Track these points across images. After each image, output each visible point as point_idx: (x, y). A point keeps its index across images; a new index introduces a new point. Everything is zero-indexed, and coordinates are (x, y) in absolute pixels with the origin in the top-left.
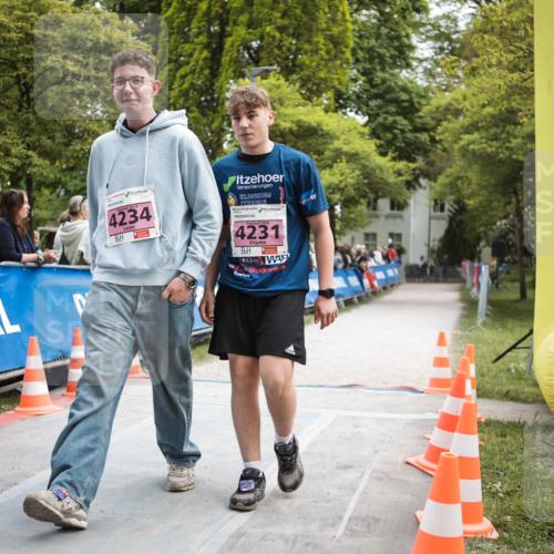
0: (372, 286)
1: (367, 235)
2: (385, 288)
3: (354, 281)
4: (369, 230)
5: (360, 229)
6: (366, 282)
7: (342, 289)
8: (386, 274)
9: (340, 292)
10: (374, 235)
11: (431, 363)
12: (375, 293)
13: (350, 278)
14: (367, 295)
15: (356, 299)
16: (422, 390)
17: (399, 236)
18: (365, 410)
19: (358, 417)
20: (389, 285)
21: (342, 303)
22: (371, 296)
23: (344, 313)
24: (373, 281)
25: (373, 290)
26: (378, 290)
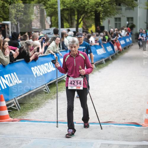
0: (119, 49)
1: (116, 19)
2: (125, 48)
3: (109, 49)
4: (117, 16)
5: (112, 17)
6: (115, 47)
7: (104, 54)
8: (125, 41)
9: (103, 56)
10: (120, 19)
12: (120, 52)
13: (107, 48)
14: (116, 54)
15: (110, 58)
16: (141, 124)
17: (132, 18)
18: (114, 140)
19: (111, 144)
20: (127, 46)
21: (104, 61)
22: (118, 54)
23: (105, 67)
24: (119, 46)
25: (119, 50)
26: (121, 50)
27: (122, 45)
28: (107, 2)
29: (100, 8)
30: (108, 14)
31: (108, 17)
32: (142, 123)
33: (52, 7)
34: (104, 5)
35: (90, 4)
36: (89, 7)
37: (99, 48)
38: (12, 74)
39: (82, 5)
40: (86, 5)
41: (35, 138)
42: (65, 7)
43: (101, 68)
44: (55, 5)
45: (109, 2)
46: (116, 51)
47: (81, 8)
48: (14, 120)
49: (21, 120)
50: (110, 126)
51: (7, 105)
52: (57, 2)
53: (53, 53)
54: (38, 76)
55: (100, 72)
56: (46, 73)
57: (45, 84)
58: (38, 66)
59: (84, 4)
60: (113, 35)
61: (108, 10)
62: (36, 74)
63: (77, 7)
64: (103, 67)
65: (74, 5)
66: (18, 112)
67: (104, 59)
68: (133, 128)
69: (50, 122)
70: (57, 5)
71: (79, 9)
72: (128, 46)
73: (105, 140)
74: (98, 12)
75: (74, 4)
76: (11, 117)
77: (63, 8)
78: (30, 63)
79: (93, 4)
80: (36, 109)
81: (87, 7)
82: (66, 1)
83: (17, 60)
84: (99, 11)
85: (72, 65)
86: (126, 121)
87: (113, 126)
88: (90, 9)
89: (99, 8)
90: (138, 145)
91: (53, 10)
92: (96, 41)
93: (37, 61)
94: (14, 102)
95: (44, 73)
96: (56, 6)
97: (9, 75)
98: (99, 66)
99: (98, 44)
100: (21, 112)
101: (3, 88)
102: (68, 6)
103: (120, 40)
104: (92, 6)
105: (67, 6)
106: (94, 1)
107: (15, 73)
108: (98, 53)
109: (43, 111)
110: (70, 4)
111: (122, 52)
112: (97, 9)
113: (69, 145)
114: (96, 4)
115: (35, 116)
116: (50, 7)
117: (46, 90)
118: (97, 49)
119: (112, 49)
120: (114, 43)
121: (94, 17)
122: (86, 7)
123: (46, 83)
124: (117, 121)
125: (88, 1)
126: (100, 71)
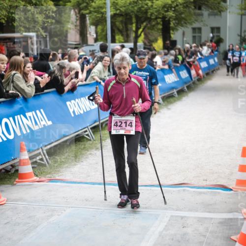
0: (198, 74)
1: (194, 29)
2: (207, 74)
3: (184, 74)
4: (196, 25)
5: (188, 26)
6: (193, 72)
7: (175, 82)
8: (208, 63)
9: (173, 85)
10: (200, 29)
11: (237, 169)
12: (200, 79)
13: (181, 73)
14: (194, 83)
15: (186, 88)
16: (231, 188)
17: (218, 29)
18: (190, 210)
19: (185, 217)
20: (211, 71)
21: (176, 93)
22: (197, 83)
23: (177, 102)
24: (199, 70)
25: (199, 77)
26: (202, 77)
27: (203, 69)
28: (181, 5)
29: (171, 14)
30: (182, 22)
31: (182, 26)
32: (232, 185)
33: (97, 12)
34: (177, 8)
35: (156, 7)
36: (154, 12)
37: (169, 73)
38: (38, 111)
39: (143, 9)
40: (149, 9)
41: (72, 207)
42: (118, 12)
43: (171, 103)
44: (102, 8)
45: (184, 3)
46: (194, 78)
47: (142, 12)
48: (40, 180)
49: (51, 180)
50: (184, 190)
51: (31, 158)
52: (105, 3)
53: (99, 81)
54: (77, 114)
55: (169, 109)
56: (88, 110)
57: (87, 127)
58: (77, 100)
59: (146, 6)
60: (189, 54)
61: (183, 16)
62: (74, 112)
63: (135, 11)
64: (175, 101)
65: (130, 8)
66: (47, 169)
67: (176, 89)
68: (219, 193)
69: (94, 184)
70: (106, 8)
71: (138, 14)
72: (213, 70)
73: (177, 210)
74: (167, 19)
75: (131, 6)
76: (37, 176)
77: (115, 12)
78: (65, 96)
79: (160, 7)
80: (73, 163)
81: (151, 11)
82: (119, 3)
83: (46, 91)
84: (168, 17)
85: (120, 97)
86: (208, 183)
87: (188, 191)
88: (156, 14)
89: (169, 13)
90: (226, 219)
91: (100, 15)
92: (164, 63)
93: (75, 92)
94: (40, 153)
95: (85, 111)
96: (104, 10)
97: (34, 112)
98: (169, 100)
99: (166, 67)
100: (51, 168)
101: (25, 132)
102: (123, 9)
103: (201, 62)
104: (159, 10)
105: (120, 10)
106: (161, 3)
107: (42, 110)
108: (166, 81)
109: (84, 167)
110: (125, 7)
111: (203, 79)
112: (165, 15)
113: (123, 218)
114: (164, 7)
115: (72, 174)
116: (95, 12)
117: (89, 136)
118: (165, 74)
119: (187, 75)
120: (190, 65)
121: (160, 27)
122: (149, 11)
123: (88, 125)
124: (195, 182)
125: (153, 3)
126: (169, 107)
